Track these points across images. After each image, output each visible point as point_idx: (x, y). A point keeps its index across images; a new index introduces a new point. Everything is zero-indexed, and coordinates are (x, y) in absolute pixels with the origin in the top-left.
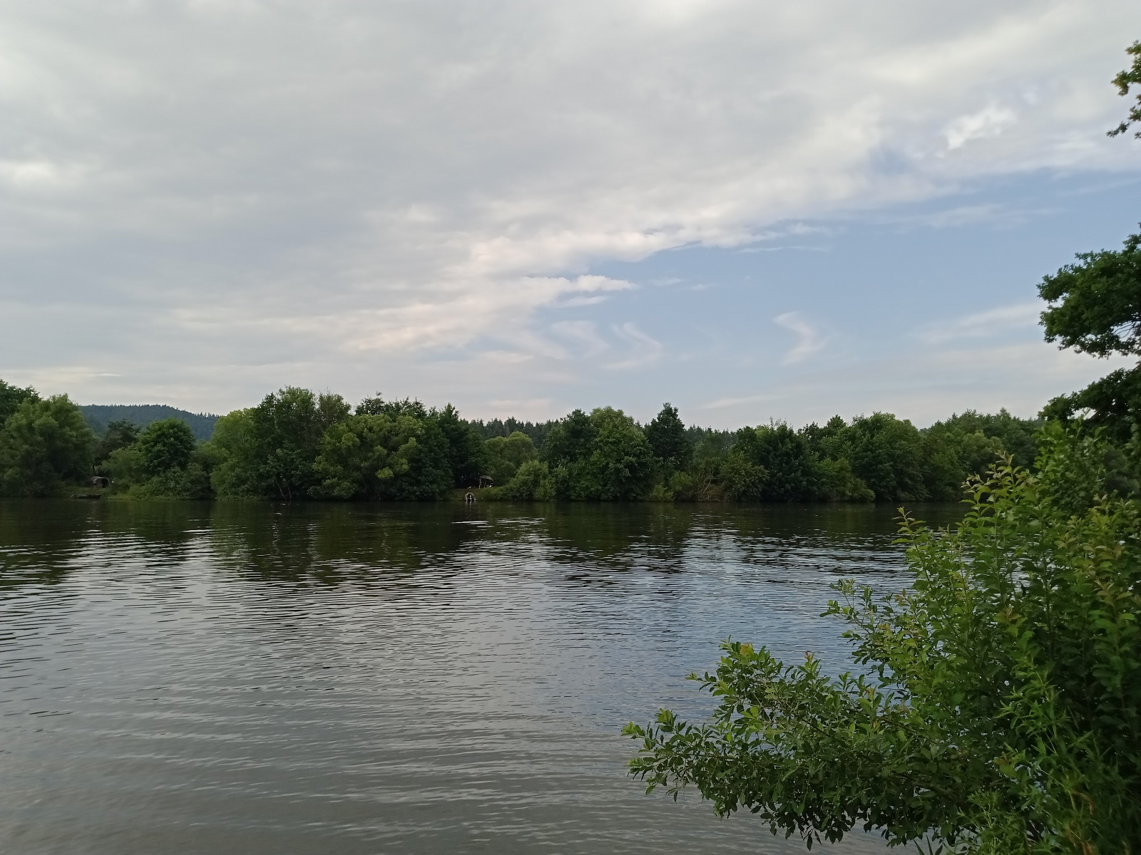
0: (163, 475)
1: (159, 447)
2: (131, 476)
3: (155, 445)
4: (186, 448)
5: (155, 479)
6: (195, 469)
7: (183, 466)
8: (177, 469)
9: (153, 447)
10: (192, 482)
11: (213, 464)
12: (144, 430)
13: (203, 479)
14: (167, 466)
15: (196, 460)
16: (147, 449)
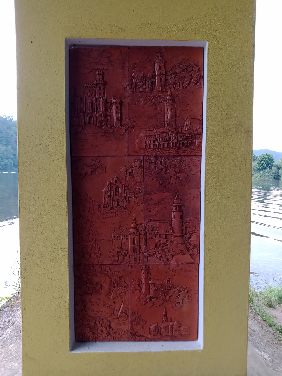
1: (263, 162)
2: (254, 171)
4: (271, 162)
5: (262, 172)
6: (274, 169)
8: (269, 169)
10: (273, 173)
11: (280, 167)
12: (258, 157)
13: (276, 172)
14: (265, 168)
15: (274, 166)
16: (259, 163)
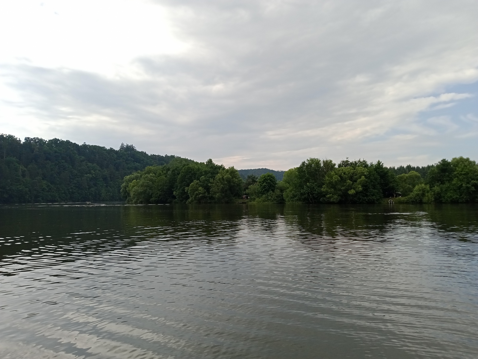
0: (266, 194)
1: (265, 184)
2: (256, 195)
3: (263, 183)
4: (274, 184)
5: (264, 196)
6: (278, 192)
7: (273, 191)
8: (271, 192)
9: (262, 184)
10: (277, 197)
11: (284, 190)
12: (259, 178)
13: (280, 196)
14: (268, 191)
15: (277, 188)
16: (260, 185)
